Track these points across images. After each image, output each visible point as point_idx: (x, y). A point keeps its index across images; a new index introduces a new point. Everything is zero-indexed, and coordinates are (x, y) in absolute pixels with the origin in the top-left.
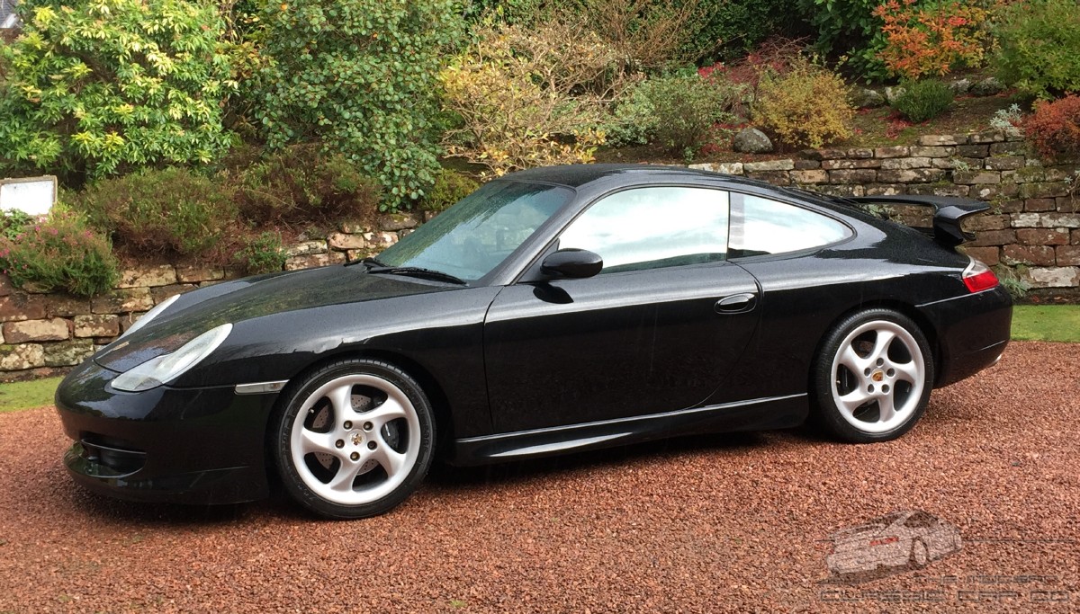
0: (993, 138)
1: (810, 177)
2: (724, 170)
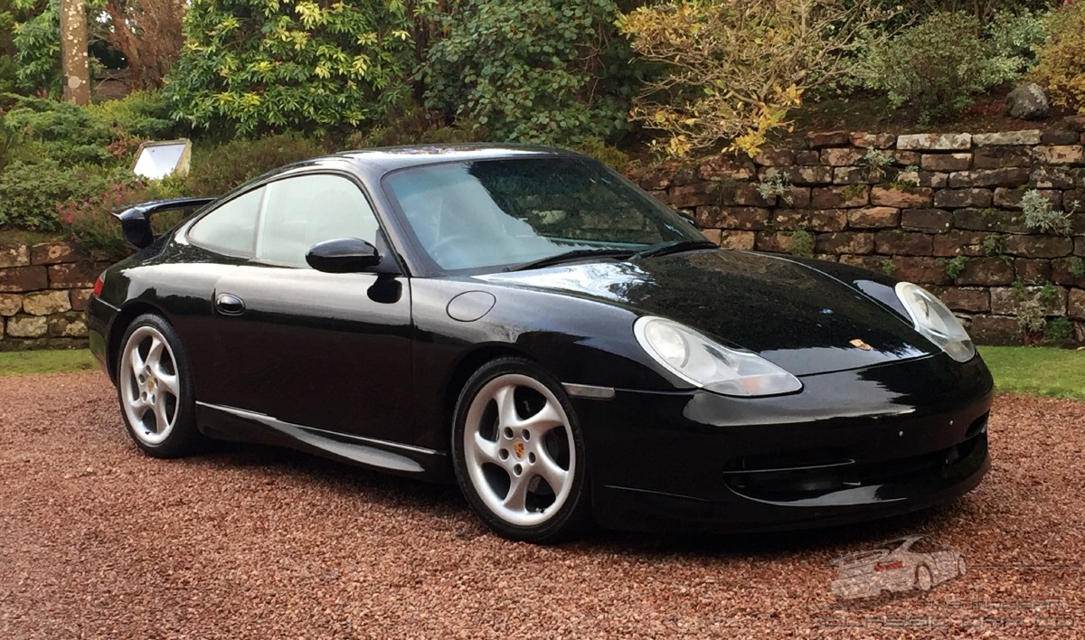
1: (1060, 156)
2: (944, 142)
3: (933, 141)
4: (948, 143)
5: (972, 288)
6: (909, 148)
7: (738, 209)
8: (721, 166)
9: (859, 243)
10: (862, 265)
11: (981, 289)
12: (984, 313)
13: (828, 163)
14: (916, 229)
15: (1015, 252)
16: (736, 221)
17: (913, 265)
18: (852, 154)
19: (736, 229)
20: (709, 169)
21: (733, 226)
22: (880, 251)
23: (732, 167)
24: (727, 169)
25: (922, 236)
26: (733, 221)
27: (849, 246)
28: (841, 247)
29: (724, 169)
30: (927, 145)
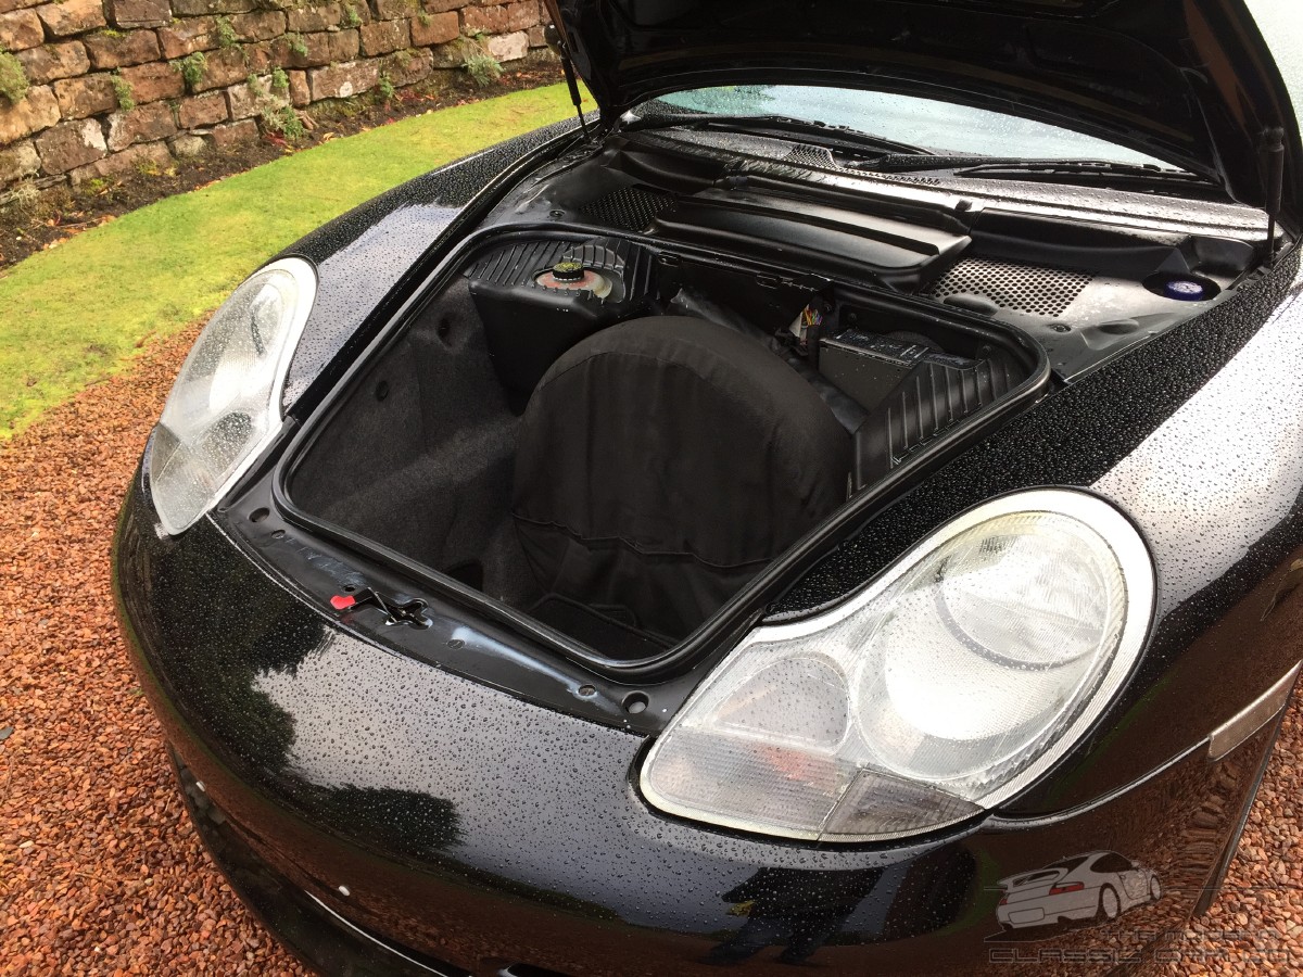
5: (208, 94)
9: (71, 59)
10: (86, 92)
11: (217, 92)
12: (224, 122)
14: (137, 25)
15: (243, 37)
17: (143, 78)
22: (101, 65)
25: (145, 34)
27: (63, 66)
28: (53, 69)
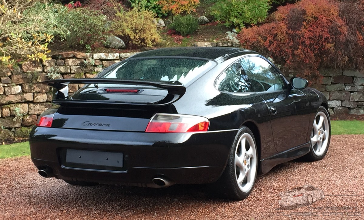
0: (227, 44)
2: (110, 56)
3: (106, 56)
4: (112, 57)
6: (98, 59)
7: (39, 84)
8: (30, 66)
13: (68, 65)
16: (39, 89)
18: (77, 61)
19: (39, 93)
20: (26, 67)
21: (38, 92)
23: (35, 66)
24: (33, 67)
26: (38, 89)
29: (31, 67)
30: (104, 57)
